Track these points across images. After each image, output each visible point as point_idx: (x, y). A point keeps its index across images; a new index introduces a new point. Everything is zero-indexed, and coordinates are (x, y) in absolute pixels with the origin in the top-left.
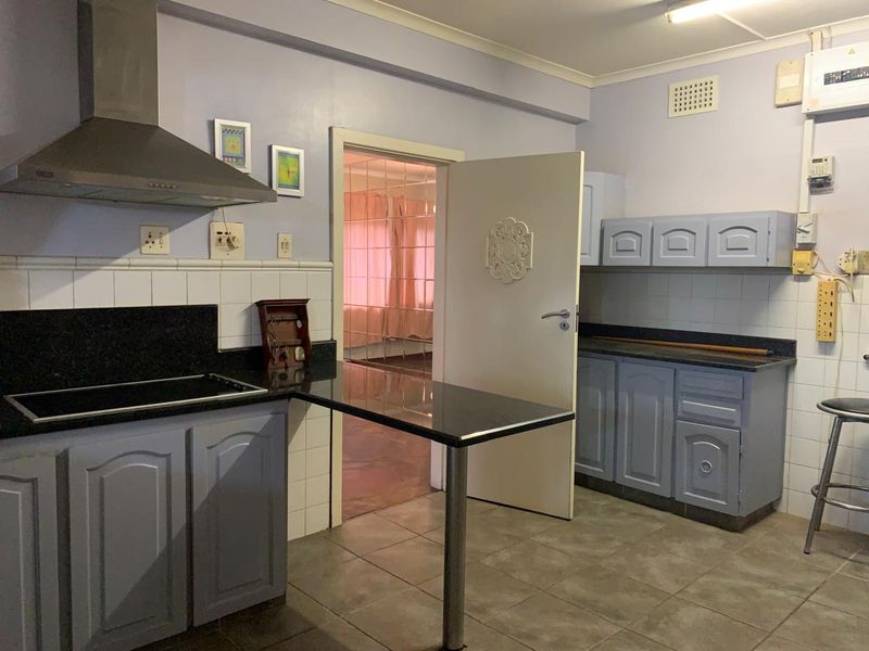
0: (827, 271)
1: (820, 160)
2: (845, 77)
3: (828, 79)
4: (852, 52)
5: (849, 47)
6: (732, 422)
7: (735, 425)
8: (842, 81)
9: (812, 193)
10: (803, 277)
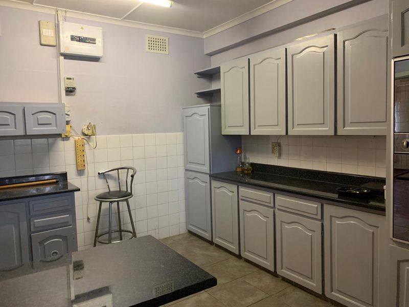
0: (77, 134)
1: (70, 79)
2: (81, 40)
3: (73, 38)
4: (82, 28)
5: (81, 25)
6: (68, 222)
7: (69, 224)
8: (79, 41)
9: (67, 95)
10: (67, 138)
